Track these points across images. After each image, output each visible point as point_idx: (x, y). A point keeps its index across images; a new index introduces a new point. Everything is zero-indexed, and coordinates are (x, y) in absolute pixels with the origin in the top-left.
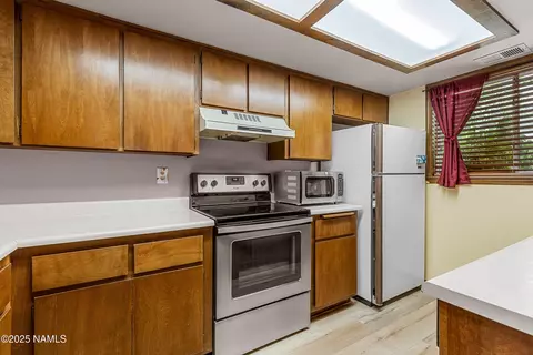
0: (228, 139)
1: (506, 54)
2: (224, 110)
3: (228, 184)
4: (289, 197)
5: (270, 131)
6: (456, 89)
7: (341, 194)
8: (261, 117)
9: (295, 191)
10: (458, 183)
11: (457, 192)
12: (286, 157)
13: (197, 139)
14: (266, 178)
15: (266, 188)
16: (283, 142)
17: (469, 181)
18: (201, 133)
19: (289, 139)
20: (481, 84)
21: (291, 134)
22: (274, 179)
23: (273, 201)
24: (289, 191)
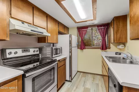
0: (23, 34)
1: (92, 24)
2: (23, 22)
3: (23, 52)
4: (47, 55)
5: (43, 33)
6: (83, 29)
7: (62, 53)
8: (38, 28)
9: (50, 53)
10: (83, 49)
11: (83, 51)
12: (46, 42)
13: (8, 33)
14: (38, 49)
15: (38, 53)
16: (45, 37)
17: (85, 48)
18: (10, 31)
19: (47, 36)
20: (87, 29)
21: (49, 35)
22: (41, 49)
23: (40, 57)
24: (47, 53)
